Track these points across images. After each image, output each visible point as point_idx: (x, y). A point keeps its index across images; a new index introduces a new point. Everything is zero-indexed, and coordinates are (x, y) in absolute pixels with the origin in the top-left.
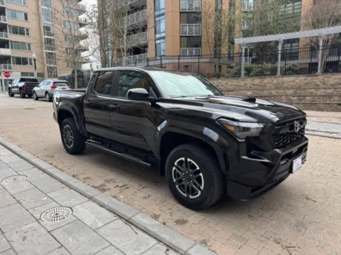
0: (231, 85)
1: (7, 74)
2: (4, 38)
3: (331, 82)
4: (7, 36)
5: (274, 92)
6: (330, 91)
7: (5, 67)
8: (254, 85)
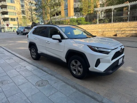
0: (93, 27)
1: (8, 25)
2: (6, 11)
3: (133, 25)
4: (7, 10)
5: (110, 30)
6: (132, 29)
7: (7, 22)
8: (102, 27)
